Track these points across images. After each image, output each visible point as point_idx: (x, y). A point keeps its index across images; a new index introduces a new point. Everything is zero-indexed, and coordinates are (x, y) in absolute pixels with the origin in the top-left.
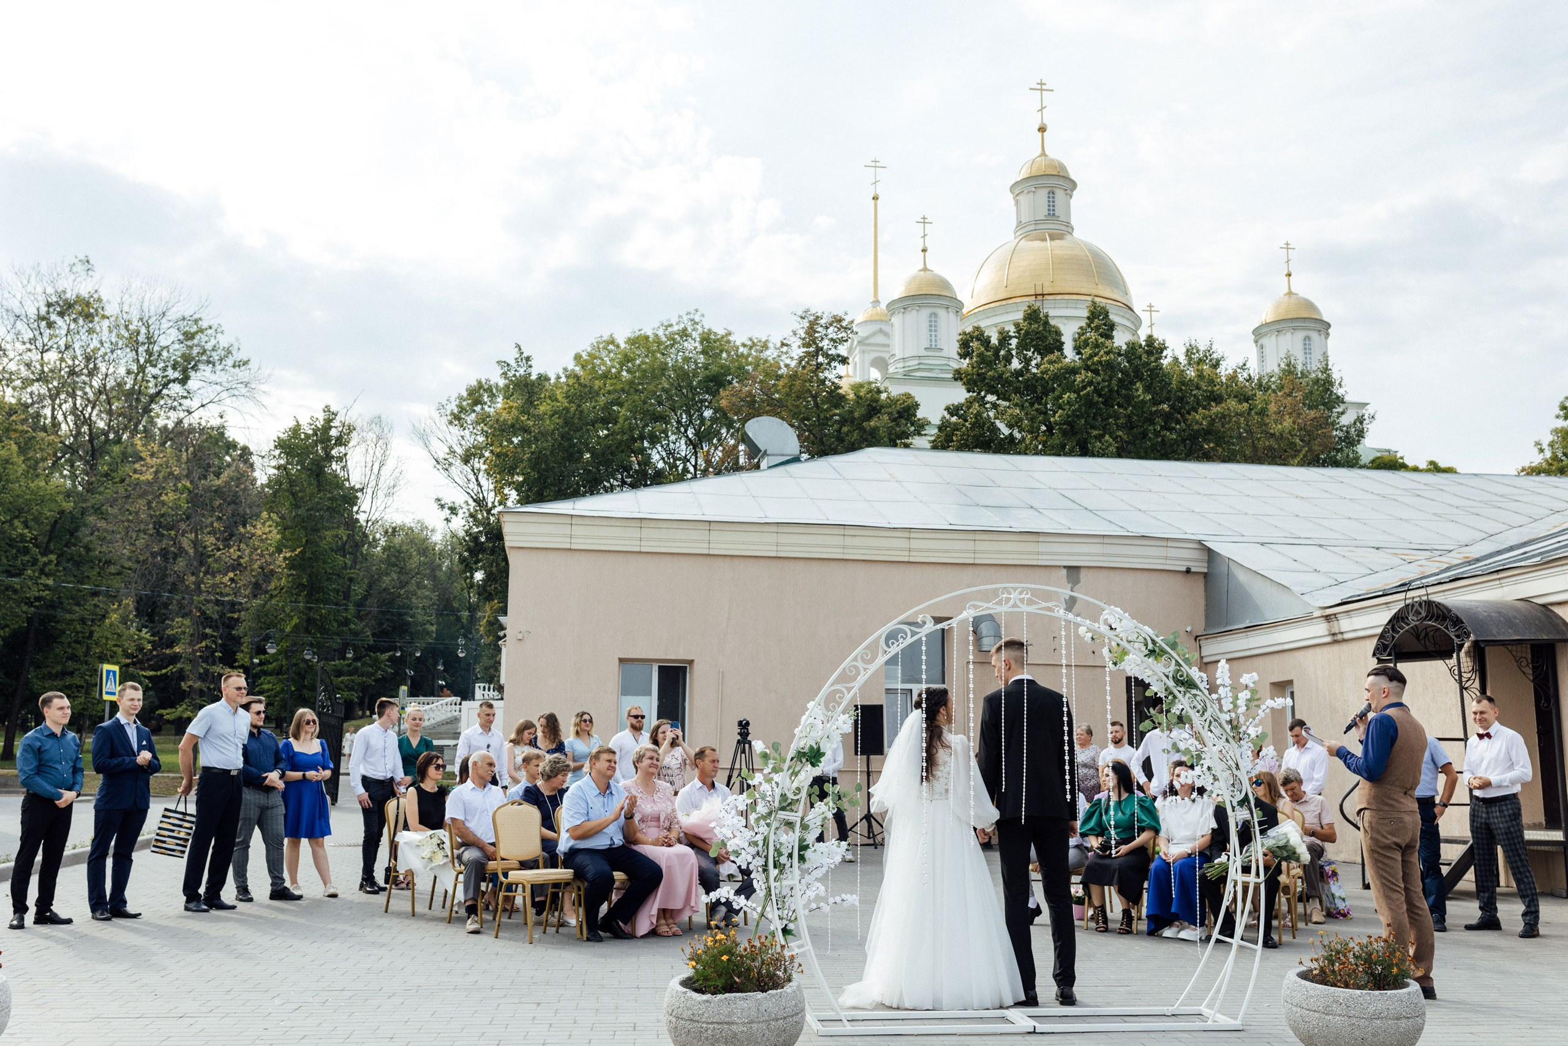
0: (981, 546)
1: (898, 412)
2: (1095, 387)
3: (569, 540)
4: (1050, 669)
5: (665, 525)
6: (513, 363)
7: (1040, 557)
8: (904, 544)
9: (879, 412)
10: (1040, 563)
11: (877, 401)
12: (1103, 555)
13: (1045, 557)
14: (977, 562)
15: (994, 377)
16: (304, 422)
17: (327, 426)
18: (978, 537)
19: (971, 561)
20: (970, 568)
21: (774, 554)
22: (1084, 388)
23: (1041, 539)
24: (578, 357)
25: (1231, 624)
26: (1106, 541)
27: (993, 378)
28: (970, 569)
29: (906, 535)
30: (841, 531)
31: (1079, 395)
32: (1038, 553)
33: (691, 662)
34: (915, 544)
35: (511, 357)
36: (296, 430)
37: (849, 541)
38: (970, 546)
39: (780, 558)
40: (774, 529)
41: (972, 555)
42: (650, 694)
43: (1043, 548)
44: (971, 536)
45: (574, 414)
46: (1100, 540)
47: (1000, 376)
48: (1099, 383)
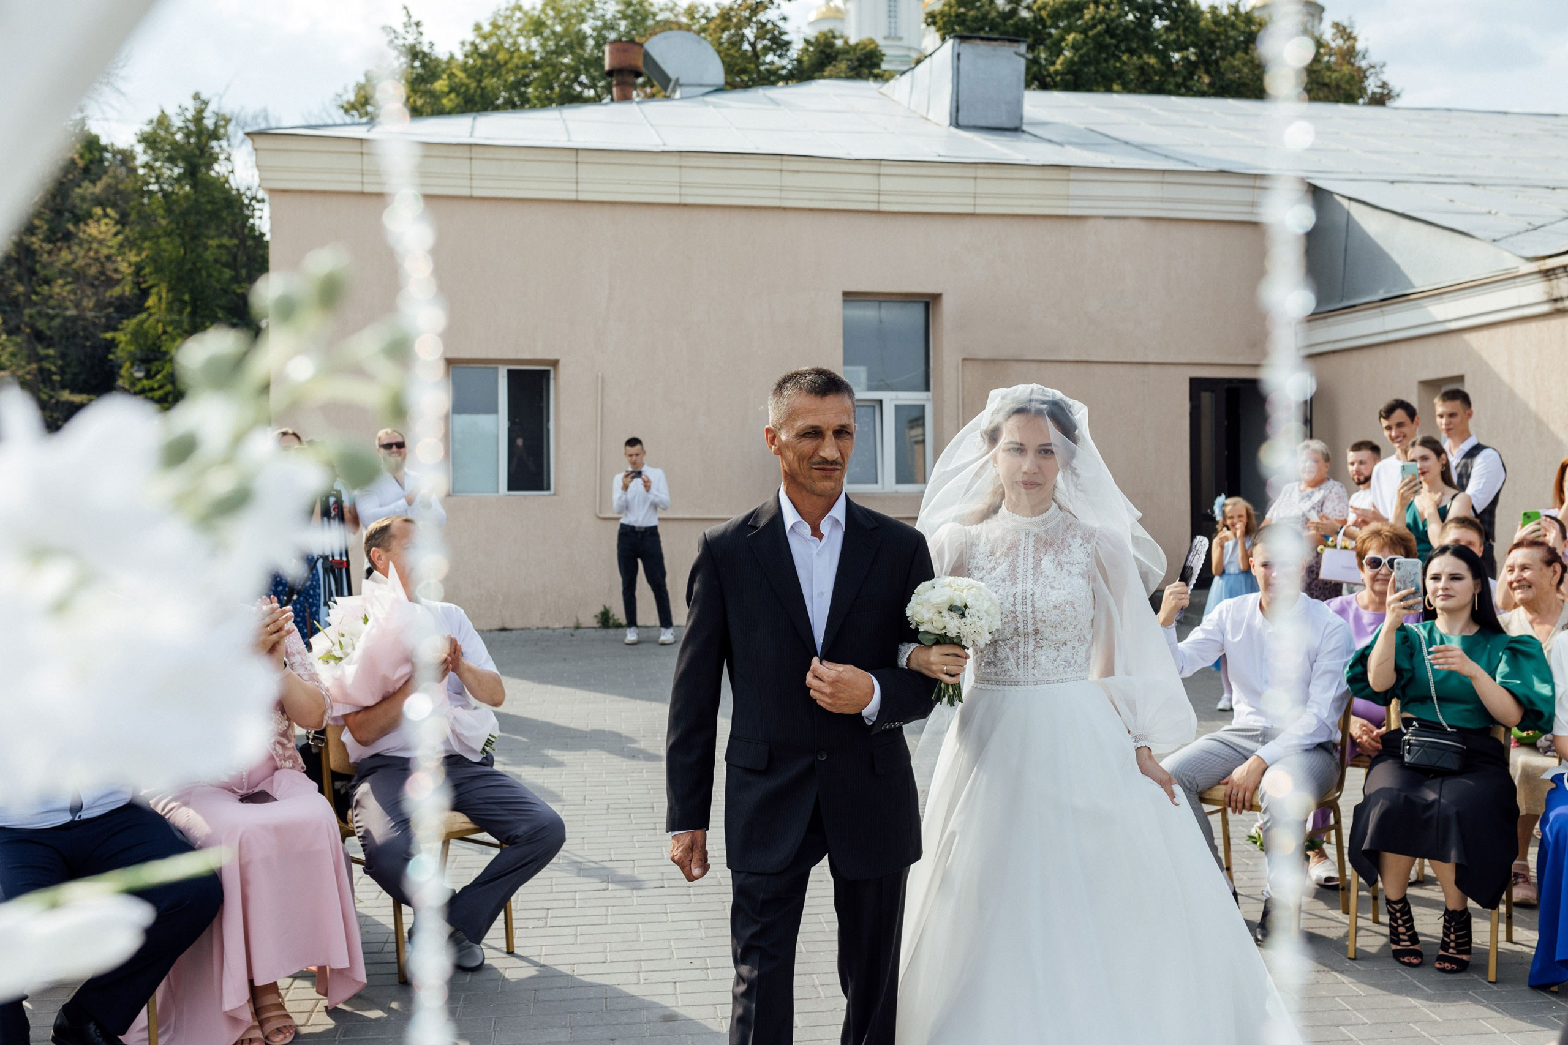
0: (983, 187)
1: (859, 60)
2: (1108, 26)
3: (359, 178)
4: (1082, 368)
5: (507, 154)
6: (400, 29)
7: (1071, 203)
8: (870, 183)
9: (835, 58)
10: (1071, 212)
11: (832, 45)
12: (1162, 200)
13: (1077, 203)
14: (979, 210)
15: (976, 17)
16: (171, 111)
17: (198, 119)
18: (981, 172)
19: (970, 210)
20: (967, 220)
21: (675, 200)
22: (1094, 26)
23: (1073, 175)
24: (478, 27)
25: (1349, 298)
26: (1168, 178)
27: (975, 19)
28: (968, 223)
29: (873, 169)
30: (776, 164)
31: (1086, 36)
32: (1068, 197)
33: (555, 363)
34: (887, 184)
35: (397, 22)
36: (162, 121)
37: (789, 180)
38: (969, 186)
39: (685, 205)
40: (675, 160)
41: (972, 201)
42: (495, 410)
43: (1074, 189)
44: (970, 172)
45: (475, 91)
46: (1159, 178)
47: (984, 17)
48: (1112, 20)
